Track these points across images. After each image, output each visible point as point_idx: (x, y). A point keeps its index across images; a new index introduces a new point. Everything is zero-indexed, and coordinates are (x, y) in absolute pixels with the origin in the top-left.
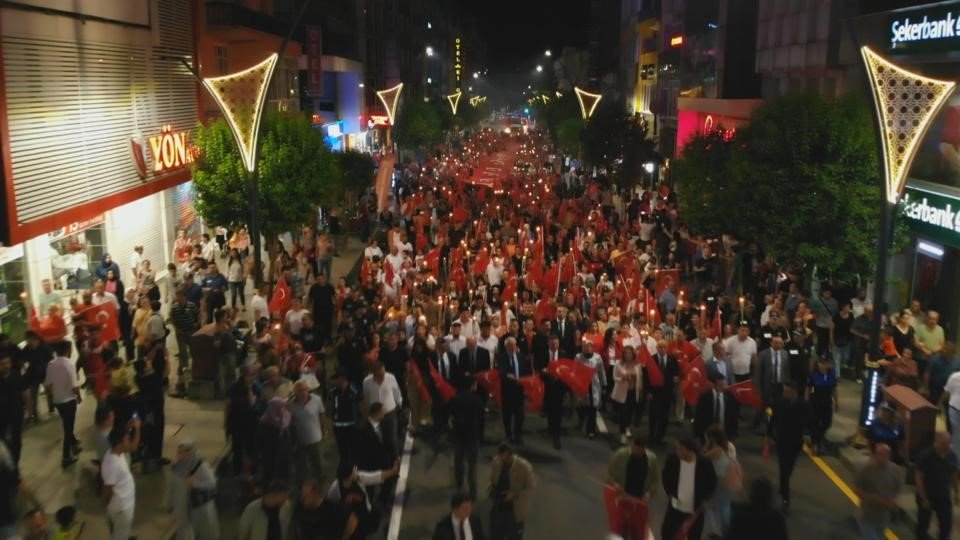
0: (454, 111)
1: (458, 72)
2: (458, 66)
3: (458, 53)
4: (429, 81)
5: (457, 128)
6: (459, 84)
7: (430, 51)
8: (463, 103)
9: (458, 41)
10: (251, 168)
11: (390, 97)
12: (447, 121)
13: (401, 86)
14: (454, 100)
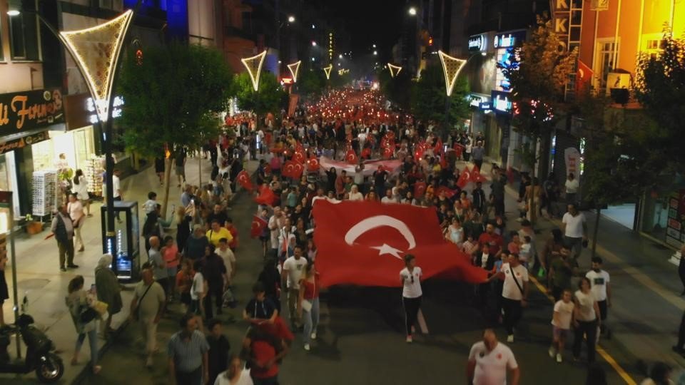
0: (328, 78)
1: (331, 54)
2: (331, 50)
3: (331, 42)
4: (313, 59)
5: (329, 87)
6: (331, 62)
7: (314, 44)
8: (334, 73)
9: (331, 35)
10: (256, 90)
11: (294, 68)
12: (323, 82)
13: (300, 62)
14: (328, 71)
